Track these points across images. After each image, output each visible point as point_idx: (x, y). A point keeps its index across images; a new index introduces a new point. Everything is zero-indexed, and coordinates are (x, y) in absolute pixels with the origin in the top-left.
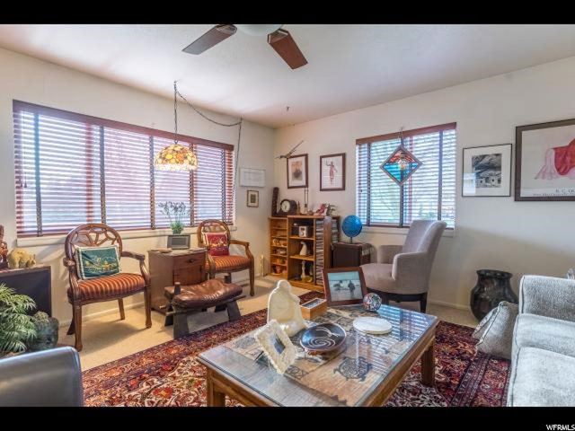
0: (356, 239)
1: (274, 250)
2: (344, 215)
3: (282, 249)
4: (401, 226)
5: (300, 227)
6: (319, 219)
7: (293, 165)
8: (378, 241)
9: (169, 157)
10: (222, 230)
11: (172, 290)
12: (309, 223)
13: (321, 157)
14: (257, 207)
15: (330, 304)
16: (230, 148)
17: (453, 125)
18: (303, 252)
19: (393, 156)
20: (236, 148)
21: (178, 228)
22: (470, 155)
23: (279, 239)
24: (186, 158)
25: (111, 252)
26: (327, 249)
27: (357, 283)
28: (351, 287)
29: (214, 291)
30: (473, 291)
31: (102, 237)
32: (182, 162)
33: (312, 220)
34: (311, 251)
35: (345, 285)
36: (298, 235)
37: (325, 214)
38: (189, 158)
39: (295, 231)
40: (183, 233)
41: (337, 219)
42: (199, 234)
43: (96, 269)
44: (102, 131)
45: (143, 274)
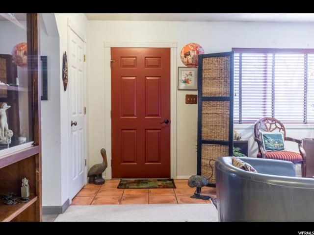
25: (279, 136)
43: (271, 145)
44: (274, 57)
45: (301, 154)
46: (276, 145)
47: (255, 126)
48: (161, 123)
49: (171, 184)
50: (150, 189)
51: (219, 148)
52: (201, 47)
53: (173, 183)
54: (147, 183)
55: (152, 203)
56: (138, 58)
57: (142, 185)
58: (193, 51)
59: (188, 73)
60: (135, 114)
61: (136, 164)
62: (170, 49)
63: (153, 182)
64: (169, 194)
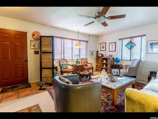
0: (118, 63)
1: (97, 66)
2: (115, 57)
3: (99, 65)
4: (130, 60)
5: (104, 60)
6: (109, 58)
7: (102, 45)
8: (124, 64)
9: (77, 45)
10: (86, 61)
11: (78, 72)
12: (106, 59)
13: (109, 43)
14: (93, 55)
15: (112, 75)
16: (87, 42)
17: (145, 35)
18: (105, 66)
19: (128, 43)
20: (89, 42)
21: (77, 60)
22: (149, 43)
23: (98, 63)
24: (80, 45)
25: (66, 64)
26: (111, 66)
27: (118, 71)
28: (117, 72)
29: (86, 73)
30: (148, 76)
31: (64, 61)
32: (80, 46)
33: (107, 58)
34: (106, 66)
35: (116, 72)
36: (103, 62)
37: (110, 57)
38: (81, 45)
39: (102, 61)
40: (78, 61)
41: (113, 58)
42: (81, 61)
43: (64, 67)
44: (64, 40)
45: (73, 69)
46: (66, 67)
47: (59, 61)
48: (23, 62)
49: (29, 86)
50: (19, 90)
51: (49, 70)
52: (40, 33)
53: (30, 85)
54: (17, 87)
55: (20, 98)
56: (10, 34)
57: (15, 89)
58: (36, 34)
59: (35, 43)
60: (10, 58)
61: (11, 80)
62: (27, 32)
63: (20, 86)
64: (28, 91)
